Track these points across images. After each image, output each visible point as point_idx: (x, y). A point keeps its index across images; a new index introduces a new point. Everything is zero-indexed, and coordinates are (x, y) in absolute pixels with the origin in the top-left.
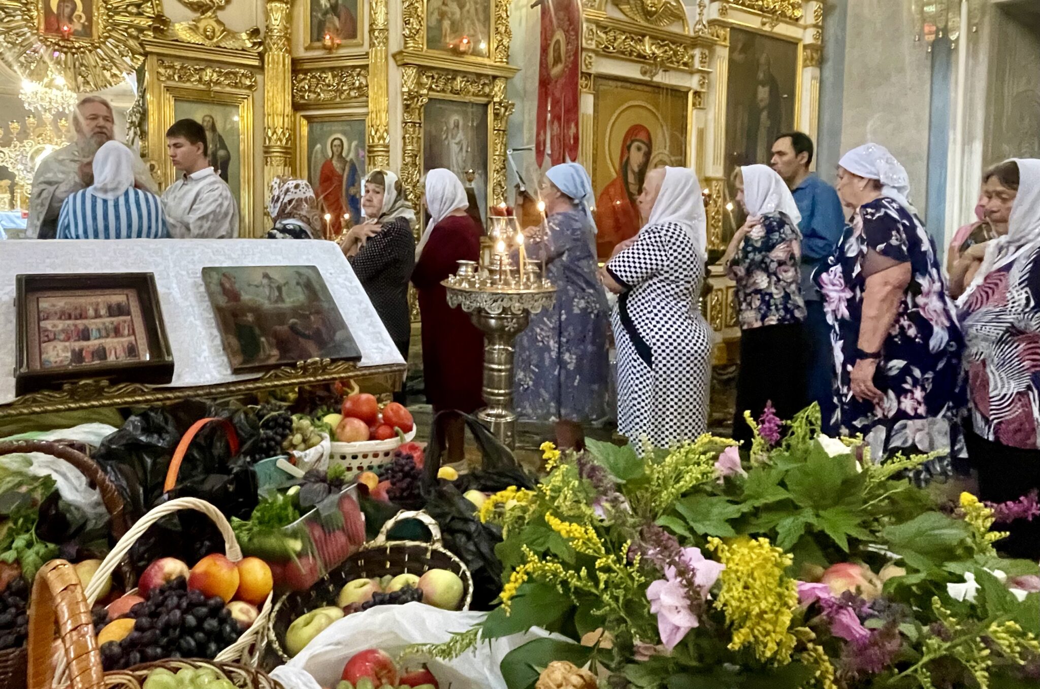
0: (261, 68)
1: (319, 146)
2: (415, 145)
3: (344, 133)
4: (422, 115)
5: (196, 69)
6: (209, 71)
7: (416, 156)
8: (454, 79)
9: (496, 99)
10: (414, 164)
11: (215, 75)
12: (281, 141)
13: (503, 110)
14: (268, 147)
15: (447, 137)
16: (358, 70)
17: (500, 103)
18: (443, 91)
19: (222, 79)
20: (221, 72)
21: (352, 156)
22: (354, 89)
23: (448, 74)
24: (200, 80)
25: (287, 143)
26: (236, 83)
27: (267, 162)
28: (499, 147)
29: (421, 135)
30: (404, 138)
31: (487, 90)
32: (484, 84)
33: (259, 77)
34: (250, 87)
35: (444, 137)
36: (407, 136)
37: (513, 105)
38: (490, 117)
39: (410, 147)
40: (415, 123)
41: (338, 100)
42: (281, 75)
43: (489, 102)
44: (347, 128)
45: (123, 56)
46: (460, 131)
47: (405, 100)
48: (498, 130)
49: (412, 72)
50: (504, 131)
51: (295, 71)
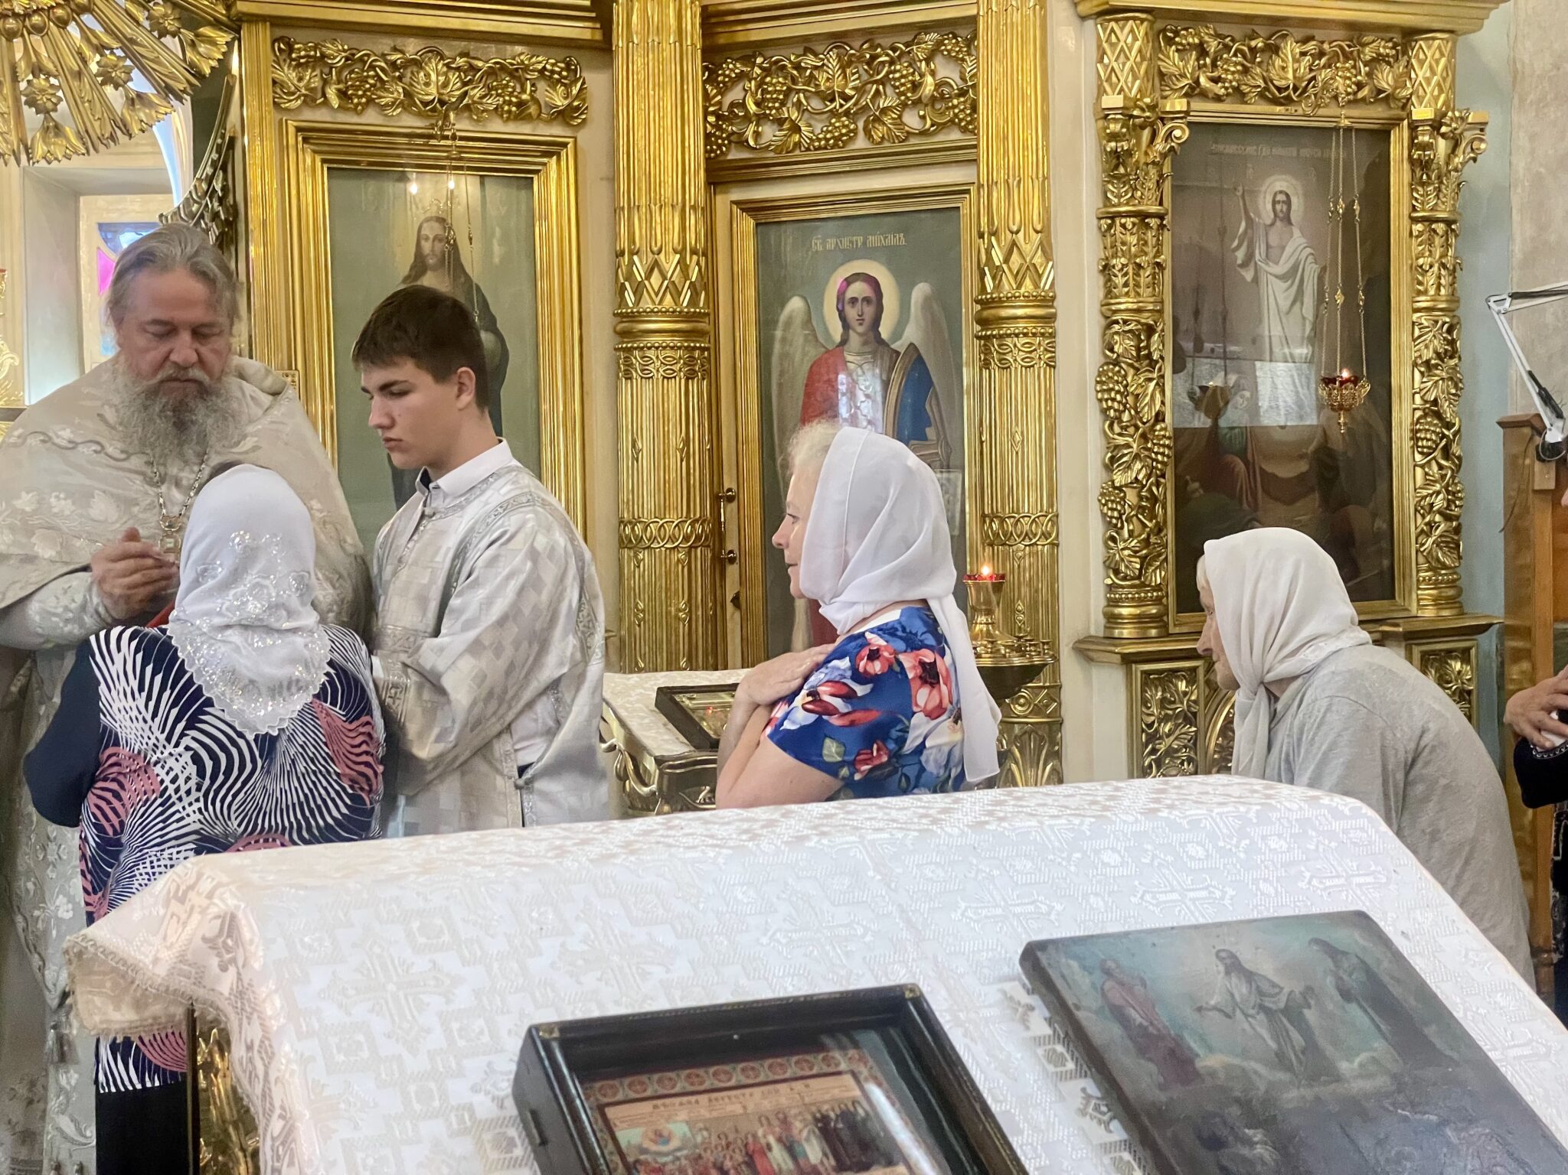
0: (603, 49)
1: (795, 304)
2: (1145, 292)
3: (891, 257)
4: (1167, 186)
5: (393, 65)
6: (434, 69)
7: (1150, 330)
8: (1274, 50)
9: (1422, 112)
10: (1145, 360)
11: (453, 77)
12: (677, 294)
13: (1442, 145)
14: (633, 317)
15: (1250, 257)
16: (932, 37)
17: (1436, 125)
18: (1238, 94)
19: (476, 93)
20: (474, 69)
21: (913, 334)
22: (917, 103)
23: (1253, 36)
24: (409, 100)
25: (694, 301)
26: (521, 104)
27: (629, 365)
28: (1430, 280)
29: (1165, 257)
30: (1106, 269)
31: (1385, 79)
32: (1378, 59)
33: (594, 80)
34: (565, 116)
35: (1240, 255)
36: (1118, 262)
37: (1482, 126)
38: (1400, 176)
39: (1126, 303)
40: (1143, 216)
41: (861, 143)
42: (673, 68)
43: (1396, 122)
44: (898, 239)
45: (163, 33)
46: (1297, 233)
47: (1114, 137)
48: (1429, 220)
49: (1132, 36)
50: (1448, 223)
51: (713, 54)
